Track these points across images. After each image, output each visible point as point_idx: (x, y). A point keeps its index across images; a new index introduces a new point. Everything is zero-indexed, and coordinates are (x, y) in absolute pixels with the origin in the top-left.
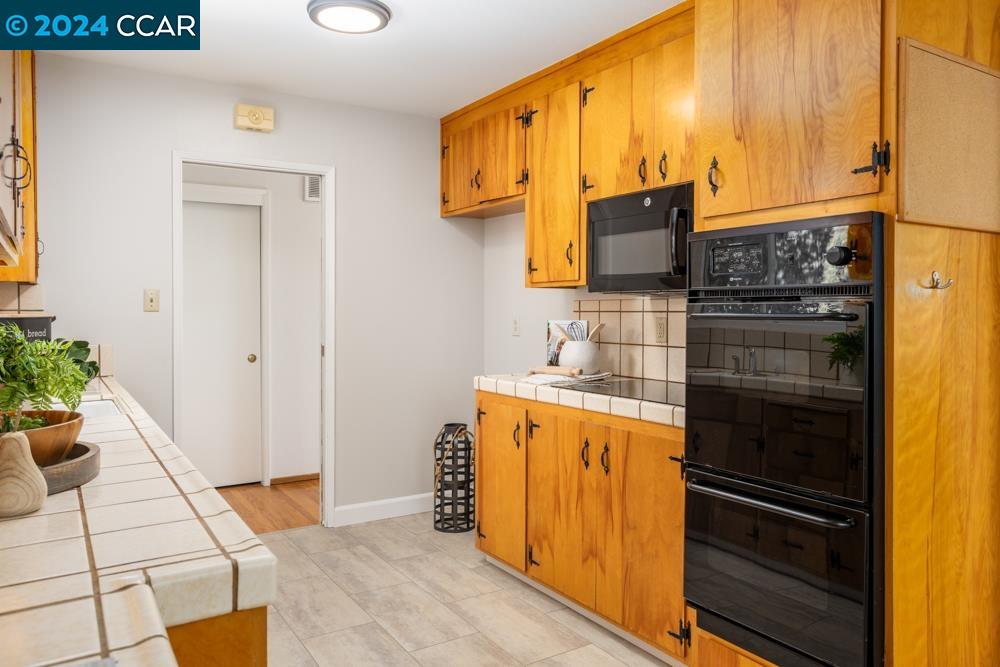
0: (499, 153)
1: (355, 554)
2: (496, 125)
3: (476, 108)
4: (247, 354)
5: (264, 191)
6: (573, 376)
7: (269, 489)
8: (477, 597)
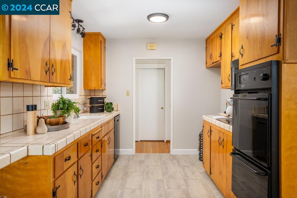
0: (215, 48)
1: (172, 162)
2: (215, 39)
3: (212, 35)
4: (161, 107)
5: (165, 64)
6: (227, 117)
7: (165, 143)
8: (195, 180)
